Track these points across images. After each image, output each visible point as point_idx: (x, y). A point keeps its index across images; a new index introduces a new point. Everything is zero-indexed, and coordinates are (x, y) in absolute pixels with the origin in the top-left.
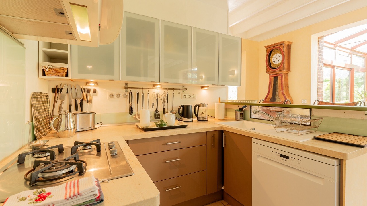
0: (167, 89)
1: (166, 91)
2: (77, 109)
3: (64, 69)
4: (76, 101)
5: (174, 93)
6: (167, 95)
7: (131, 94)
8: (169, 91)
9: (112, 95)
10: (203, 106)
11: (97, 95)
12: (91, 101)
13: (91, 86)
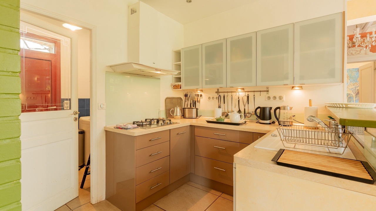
0: (248, 92)
1: (247, 93)
2: (193, 106)
3: (179, 85)
4: (193, 101)
5: (254, 95)
6: (248, 97)
7: (220, 97)
8: (249, 93)
9: (209, 98)
10: (284, 108)
11: (202, 98)
12: (199, 101)
13: (199, 93)
